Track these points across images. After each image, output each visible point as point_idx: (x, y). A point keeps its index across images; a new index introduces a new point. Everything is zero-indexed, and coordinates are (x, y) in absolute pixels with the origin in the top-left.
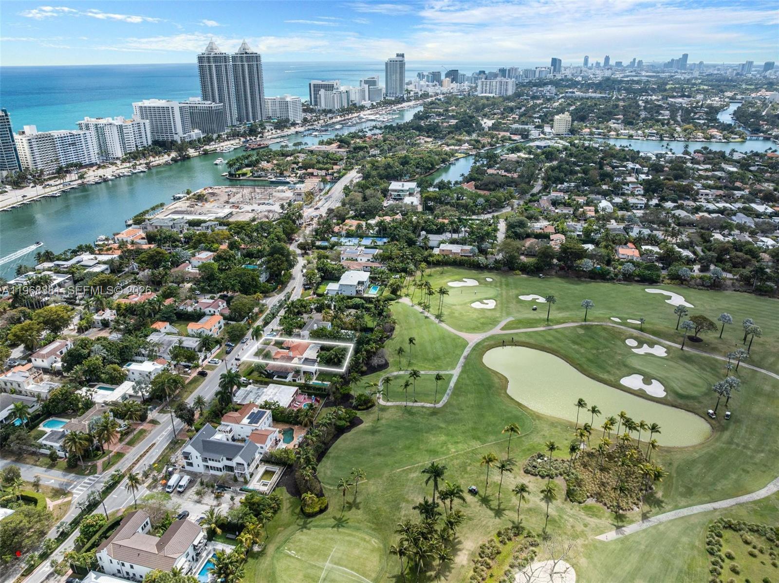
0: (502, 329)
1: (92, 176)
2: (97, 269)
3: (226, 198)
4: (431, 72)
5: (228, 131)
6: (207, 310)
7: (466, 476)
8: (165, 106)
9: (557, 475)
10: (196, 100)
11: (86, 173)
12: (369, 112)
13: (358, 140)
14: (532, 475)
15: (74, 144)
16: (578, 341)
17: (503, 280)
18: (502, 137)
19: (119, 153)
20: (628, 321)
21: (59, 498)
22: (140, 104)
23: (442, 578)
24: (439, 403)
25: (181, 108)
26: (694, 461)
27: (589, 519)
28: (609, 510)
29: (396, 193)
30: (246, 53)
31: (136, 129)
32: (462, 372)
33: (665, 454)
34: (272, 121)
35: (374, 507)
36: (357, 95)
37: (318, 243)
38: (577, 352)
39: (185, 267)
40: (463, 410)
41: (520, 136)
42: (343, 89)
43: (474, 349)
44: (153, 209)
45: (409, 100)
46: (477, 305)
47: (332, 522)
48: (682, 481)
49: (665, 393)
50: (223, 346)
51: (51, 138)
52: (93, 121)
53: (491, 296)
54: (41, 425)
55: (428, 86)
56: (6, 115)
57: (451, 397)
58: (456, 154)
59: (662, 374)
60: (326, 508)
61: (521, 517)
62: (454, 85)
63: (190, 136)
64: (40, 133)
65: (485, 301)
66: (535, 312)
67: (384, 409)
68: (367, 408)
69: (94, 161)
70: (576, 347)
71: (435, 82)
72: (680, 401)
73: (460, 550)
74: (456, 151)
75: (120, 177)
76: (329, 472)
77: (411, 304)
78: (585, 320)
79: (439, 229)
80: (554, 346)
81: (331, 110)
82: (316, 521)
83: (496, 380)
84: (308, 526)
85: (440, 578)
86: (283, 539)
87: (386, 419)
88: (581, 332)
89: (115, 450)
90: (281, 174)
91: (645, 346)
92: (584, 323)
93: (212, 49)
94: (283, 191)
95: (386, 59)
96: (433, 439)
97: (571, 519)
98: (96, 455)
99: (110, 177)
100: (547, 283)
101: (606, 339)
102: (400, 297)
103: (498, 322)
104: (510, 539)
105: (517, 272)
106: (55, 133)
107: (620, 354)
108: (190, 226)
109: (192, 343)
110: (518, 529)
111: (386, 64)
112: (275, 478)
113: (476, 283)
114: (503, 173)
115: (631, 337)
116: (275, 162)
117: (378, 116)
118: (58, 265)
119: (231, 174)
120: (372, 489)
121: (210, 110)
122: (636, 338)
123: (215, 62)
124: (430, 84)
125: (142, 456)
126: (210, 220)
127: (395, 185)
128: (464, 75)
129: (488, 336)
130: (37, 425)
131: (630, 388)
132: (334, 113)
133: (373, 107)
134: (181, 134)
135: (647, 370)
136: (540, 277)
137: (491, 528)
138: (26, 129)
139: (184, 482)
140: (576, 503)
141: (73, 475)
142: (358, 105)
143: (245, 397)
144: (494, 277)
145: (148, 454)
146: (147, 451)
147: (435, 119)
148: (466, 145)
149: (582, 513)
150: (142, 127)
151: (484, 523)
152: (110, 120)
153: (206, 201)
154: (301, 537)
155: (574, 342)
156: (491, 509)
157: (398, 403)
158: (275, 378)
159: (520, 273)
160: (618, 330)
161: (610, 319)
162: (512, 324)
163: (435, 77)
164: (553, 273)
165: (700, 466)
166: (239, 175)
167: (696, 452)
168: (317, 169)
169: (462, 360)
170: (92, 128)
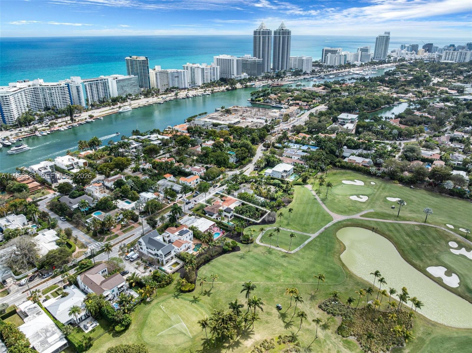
0: (362, 216)
1: (182, 94)
2: (155, 143)
3: (241, 113)
4: (412, 44)
5: (263, 75)
6: (194, 172)
7: (280, 297)
8: (229, 59)
9: (338, 314)
10: (249, 56)
11: (179, 92)
12: (358, 69)
13: (337, 86)
14: (322, 309)
15: (178, 77)
16: (412, 235)
17: (383, 185)
18: (441, 91)
19: (200, 83)
20: (460, 229)
21: (82, 248)
22: (218, 57)
23: (231, 349)
24: (291, 251)
25: (237, 61)
26: (450, 338)
27: (344, 349)
28: (362, 348)
29: (342, 121)
30: (283, 30)
31: (212, 71)
32: (318, 237)
33: (430, 326)
34: (292, 71)
35: (217, 298)
36: (352, 57)
37: (277, 145)
38: (406, 242)
39: (197, 148)
40: (304, 259)
41: (456, 91)
42: (343, 53)
43: (334, 224)
44: (200, 115)
45: (389, 62)
46: (354, 198)
47: (192, 299)
48: (431, 348)
49: (458, 285)
50: (194, 193)
51: (167, 73)
52: (191, 65)
53: (367, 193)
54: (93, 213)
55: (407, 54)
56: (147, 60)
57: (301, 250)
58: (400, 100)
59: (464, 271)
60: (193, 290)
61: (300, 332)
62: (427, 54)
63: (240, 77)
64: (162, 70)
65: (361, 196)
66: (392, 210)
67: (257, 246)
68: (248, 243)
69: (186, 87)
70: (408, 238)
71: (413, 52)
72: (467, 294)
73: (250, 338)
74: (402, 98)
75: (196, 96)
76: (205, 272)
77: (311, 189)
78: (425, 222)
79: (356, 146)
80: (391, 234)
81: (333, 66)
82: (184, 295)
83: (337, 246)
84: (179, 297)
85: (229, 349)
86: (163, 299)
87: (254, 252)
88: (418, 229)
89: (116, 233)
90: (280, 103)
91: (464, 249)
92: (423, 224)
93: (262, 27)
94: (275, 112)
95: (377, 36)
96: (274, 271)
97: (331, 345)
98: (106, 233)
99: (190, 96)
100: (414, 192)
101: (434, 238)
102: (307, 184)
103: (361, 211)
104: (284, 343)
105: (396, 182)
106: (169, 71)
107: (438, 250)
108: (213, 126)
109: (177, 188)
110: (293, 339)
111: (377, 38)
112: (178, 267)
113: (362, 184)
114: (426, 115)
115: (455, 241)
116: (279, 95)
117: (362, 71)
118: (139, 138)
119: (252, 100)
120: (222, 288)
121: (254, 62)
122: (458, 242)
123: (263, 34)
124: (409, 52)
125: (125, 239)
126: (224, 124)
127: (343, 116)
128: (437, 47)
129: (349, 218)
130: (92, 213)
131: (431, 275)
132: (334, 68)
133: (362, 65)
134: (236, 75)
135: (452, 266)
136: (411, 188)
137: (277, 332)
138: (156, 67)
139: (135, 256)
140: (340, 336)
141: (93, 240)
142: (351, 64)
143: (186, 222)
144: (377, 182)
145: (128, 239)
146: (129, 237)
147: (398, 75)
148: (411, 94)
149: (341, 343)
150: (216, 70)
151: (274, 328)
152: (198, 65)
153: (231, 113)
154: (172, 301)
155: (408, 235)
156: (284, 322)
157: (267, 245)
158: (207, 215)
159: (398, 182)
160: (447, 234)
161: (445, 225)
162: (370, 214)
163: (414, 48)
164: (423, 186)
165: (454, 343)
166: (256, 101)
167: (457, 333)
168: (303, 101)
169: (323, 229)
170: (189, 69)
